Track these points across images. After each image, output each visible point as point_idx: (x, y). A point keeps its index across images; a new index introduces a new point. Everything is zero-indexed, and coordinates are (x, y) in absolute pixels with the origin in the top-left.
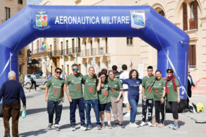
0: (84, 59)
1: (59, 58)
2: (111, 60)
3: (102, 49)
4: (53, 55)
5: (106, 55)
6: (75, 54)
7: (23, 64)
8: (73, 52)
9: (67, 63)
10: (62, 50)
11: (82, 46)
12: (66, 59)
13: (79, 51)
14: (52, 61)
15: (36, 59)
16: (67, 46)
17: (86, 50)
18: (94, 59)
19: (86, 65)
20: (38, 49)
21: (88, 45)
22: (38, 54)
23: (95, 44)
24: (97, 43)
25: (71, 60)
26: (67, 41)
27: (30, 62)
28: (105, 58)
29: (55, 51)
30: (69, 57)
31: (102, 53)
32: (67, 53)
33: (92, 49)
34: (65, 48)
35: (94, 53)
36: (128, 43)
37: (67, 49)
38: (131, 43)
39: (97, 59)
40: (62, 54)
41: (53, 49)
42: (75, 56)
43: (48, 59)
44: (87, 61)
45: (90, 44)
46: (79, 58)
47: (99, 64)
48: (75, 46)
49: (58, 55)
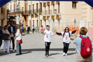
0: (44, 17)
1: (28, 16)
2: (62, 18)
3: (56, 10)
4: (24, 14)
5: (58, 14)
6: (39, 13)
7: (4, 19)
8: (37, 12)
9: (33, 19)
10: (30, 11)
11: (43, 8)
12: (32, 16)
13: (41, 11)
14: (23, 17)
15: (13, 16)
16: (33, 8)
17: (45, 11)
18: (50, 17)
19: (45, 20)
20: (14, 10)
21: (47, 7)
22: (15, 13)
23: (51, 7)
24: (53, 6)
25: (36, 17)
26: (33, 5)
27: (9, 18)
28: (58, 16)
29: (26, 11)
30: (35, 15)
31: (56, 13)
32: (33, 12)
33: (49, 10)
34: (32, 9)
35: (50, 13)
36: (73, 7)
37: (33, 10)
38: (75, 7)
39: (53, 17)
40: (30, 13)
41: (24, 10)
42: (38, 15)
43: (21, 16)
44: (46, 18)
45: (48, 7)
46: (40, 16)
47: (54, 20)
48: (38, 8)
49: (27, 14)
